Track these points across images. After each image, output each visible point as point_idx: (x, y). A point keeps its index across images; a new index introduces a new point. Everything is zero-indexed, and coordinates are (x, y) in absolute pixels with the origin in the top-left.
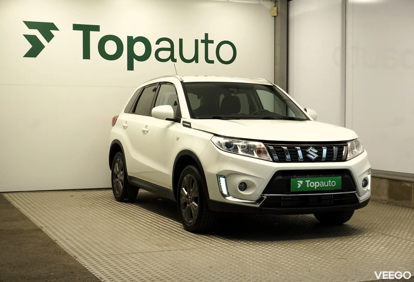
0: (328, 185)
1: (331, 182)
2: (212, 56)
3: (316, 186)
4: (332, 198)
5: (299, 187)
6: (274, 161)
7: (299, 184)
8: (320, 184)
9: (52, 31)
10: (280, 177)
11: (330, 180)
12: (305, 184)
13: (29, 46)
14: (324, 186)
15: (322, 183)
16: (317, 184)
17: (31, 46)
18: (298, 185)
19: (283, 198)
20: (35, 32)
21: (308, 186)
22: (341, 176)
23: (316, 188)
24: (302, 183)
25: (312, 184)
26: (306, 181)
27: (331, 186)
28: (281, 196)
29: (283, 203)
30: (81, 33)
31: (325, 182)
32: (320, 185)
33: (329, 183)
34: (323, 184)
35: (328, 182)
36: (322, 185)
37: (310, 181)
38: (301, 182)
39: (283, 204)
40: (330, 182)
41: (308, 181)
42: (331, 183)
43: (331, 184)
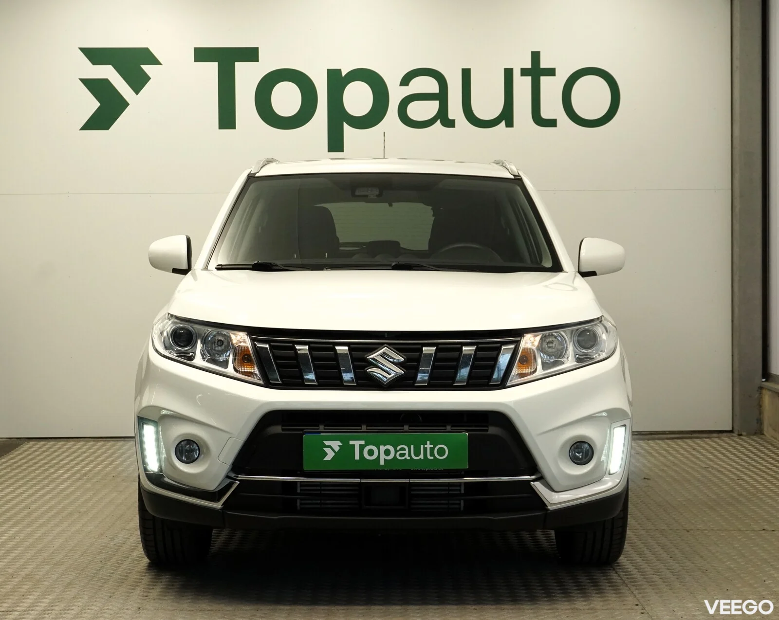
0: (422, 456)
1: (432, 446)
2: (551, 107)
3: (383, 457)
4: (463, 492)
5: (328, 458)
6: (268, 384)
7: (327, 450)
8: (396, 451)
9: (145, 67)
10: (277, 429)
11: (428, 442)
12: (347, 450)
13: (92, 104)
14: (409, 458)
15: (403, 449)
16: (387, 452)
17: (98, 104)
18: (327, 454)
19: (301, 486)
20: (107, 72)
21: (357, 457)
22: (467, 431)
23: (382, 463)
24: (337, 449)
25: (371, 452)
26: (351, 443)
27: (432, 458)
28: (295, 483)
29: (301, 500)
30: (212, 67)
31: (412, 447)
32: (398, 453)
33: (425, 449)
34: (407, 452)
35: (422, 446)
36: (402, 455)
37: (363, 442)
38: (336, 445)
39: (301, 504)
40: (429, 446)
41: (357, 444)
42: (432, 450)
43: (432, 454)
